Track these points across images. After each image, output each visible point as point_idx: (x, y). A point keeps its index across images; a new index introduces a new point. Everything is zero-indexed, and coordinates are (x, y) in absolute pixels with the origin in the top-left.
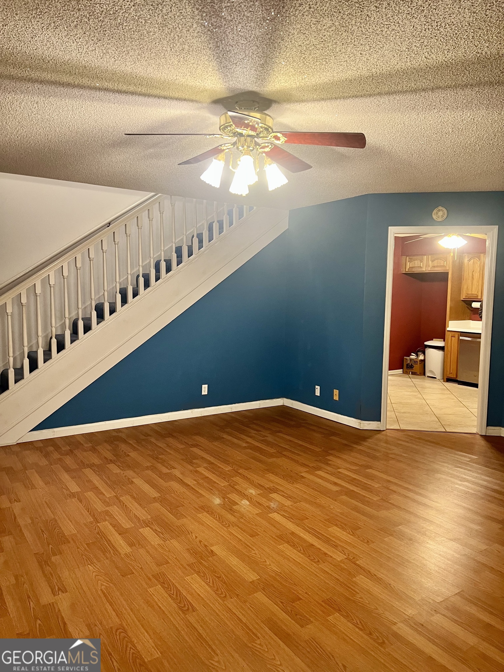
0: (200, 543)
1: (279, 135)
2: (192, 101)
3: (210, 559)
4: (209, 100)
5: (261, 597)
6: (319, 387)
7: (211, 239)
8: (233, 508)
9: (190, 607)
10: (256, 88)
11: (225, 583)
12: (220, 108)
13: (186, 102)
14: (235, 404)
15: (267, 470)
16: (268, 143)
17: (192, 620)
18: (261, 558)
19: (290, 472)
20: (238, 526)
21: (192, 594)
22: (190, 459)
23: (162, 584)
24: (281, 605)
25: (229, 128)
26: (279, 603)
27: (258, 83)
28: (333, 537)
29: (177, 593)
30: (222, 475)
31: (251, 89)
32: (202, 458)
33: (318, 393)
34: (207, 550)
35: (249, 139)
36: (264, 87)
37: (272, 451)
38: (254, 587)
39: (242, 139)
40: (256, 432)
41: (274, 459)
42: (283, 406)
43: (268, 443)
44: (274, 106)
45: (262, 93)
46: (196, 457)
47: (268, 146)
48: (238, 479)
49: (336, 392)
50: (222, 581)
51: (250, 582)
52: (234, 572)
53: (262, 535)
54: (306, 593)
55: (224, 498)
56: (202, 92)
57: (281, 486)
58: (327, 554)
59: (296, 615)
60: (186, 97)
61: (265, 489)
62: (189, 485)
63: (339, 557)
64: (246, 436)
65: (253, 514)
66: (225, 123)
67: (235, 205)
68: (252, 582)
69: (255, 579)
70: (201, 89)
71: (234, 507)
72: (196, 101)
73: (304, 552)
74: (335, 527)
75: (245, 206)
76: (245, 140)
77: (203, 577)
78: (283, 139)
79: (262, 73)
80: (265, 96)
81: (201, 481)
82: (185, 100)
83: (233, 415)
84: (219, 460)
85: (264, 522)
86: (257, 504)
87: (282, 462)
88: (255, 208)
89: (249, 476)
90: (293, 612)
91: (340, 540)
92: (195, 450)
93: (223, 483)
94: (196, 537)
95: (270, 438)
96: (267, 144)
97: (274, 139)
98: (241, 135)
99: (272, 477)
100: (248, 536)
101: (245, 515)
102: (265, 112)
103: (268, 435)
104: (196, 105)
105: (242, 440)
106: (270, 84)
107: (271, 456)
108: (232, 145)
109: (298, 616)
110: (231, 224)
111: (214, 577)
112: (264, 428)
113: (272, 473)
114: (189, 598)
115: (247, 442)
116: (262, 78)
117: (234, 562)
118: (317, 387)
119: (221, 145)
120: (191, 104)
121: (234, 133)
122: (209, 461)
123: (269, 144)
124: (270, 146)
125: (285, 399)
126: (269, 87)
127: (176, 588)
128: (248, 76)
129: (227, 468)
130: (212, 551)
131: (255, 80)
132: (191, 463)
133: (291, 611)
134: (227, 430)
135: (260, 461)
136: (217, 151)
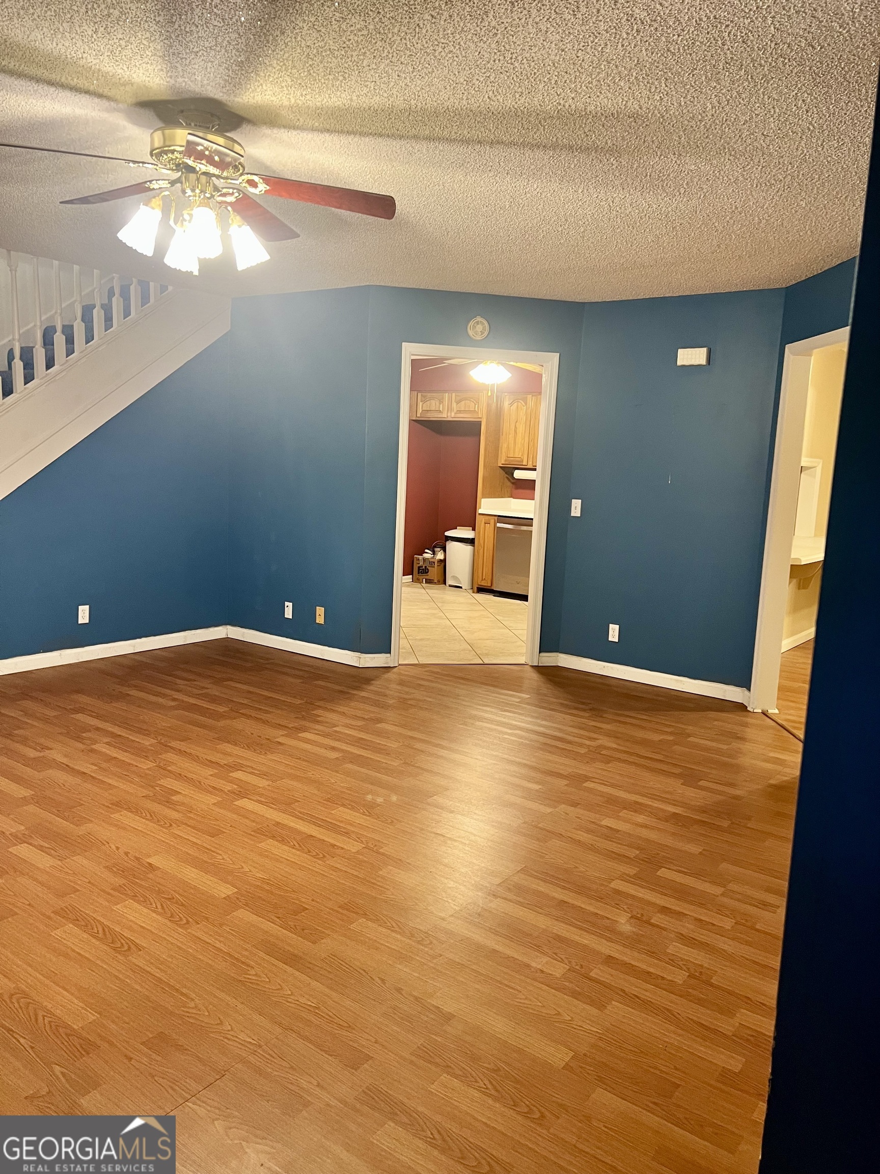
0: (127, 856)
1: (256, 178)
2: (100, 96)
3: (150, 876)
4: (134, 100)
5: (244, 915)
6: (290, 604)
7: (89, 338)
8: (173, 800)
9: (132, 946)
10: (221, 94)
11: (183, 905)
12: (149, 114)
13: (87, 96)
14: (140, 638)
15: (218, 739)
16: (234, 189)
17: (141, 963)
18: (234, 864)
19: (258, 738)
20: (186, 824)
21: (130, 929)
22: (77, 734)
23: (75, 921)
24: (278, 920)
25: (169, 155)
26: (276, 919)
27: (228, 88)
28: (342, 822)
29: (104, 930)
30: (141, 752)
31: (212, 95)
32: (98, 729)
33: (288, 614)
34: (142, 865)
35: (203, 179)
36: (235, 96)
37: (221, 709)
38: (231, 903)
39: (192, 176)
40: (187, 682)
41: (228, 722)
42: (227, 639)
43: (214, 700)
44: (246, 128)
45: (230, 104)
46: (86, 729)
47: (233, 194)
48: (170, 756)
49: (320, 611)
50: (177, 903)
51: (224, 898)
52: (195, 888)
53: (228, 832)
54: (313, 900)
55: (152, 787)
56: (124, 85)
57: (246, 759)
58: (335, 845)
59: (303, 930)
60: (92, 88)
61: (221, 766)
62: (84, 773)
63: (353, 847)
64: (172, 689)
65: (208, 805)
66: (161, 144)
67: (134, 280)
68: (227, 898)
69: (230, 893)
70: (123, 80)
71: (173, 798)
72: (108, 98)
73: (300, 846)
74: (341, 808)
75: (152, 284)
76: (198, 179)
77: (145, 902)
78: (262, 187)
79: (237, 74)
80: (232, 110)
81: (104, 765)
82: (87, 92)
83: (137, 657)
84: (130, 730)
85: (229, 814)
86: (211, 789)
87: (240, 724)
88: (170, 288)
89: (188, 751)
90: (297, 927)
91: (351, 825)
92: (79, 716)
93: (146, 765)
94: (118, 848)
95: (215, 691)
96: (231, 191)
97: (247, 185)
98: (191, 170)
99: (228, 748)
100: (207, 837)
101: (195, 807)
102: (228, 134)
103: (209, 686)
104: (105, 103)
105: (164, 696)
106: (247, 94)
107: (221, 716)
108: (169, 183)
109: (306, 931)
110: (127, 314)
111: (162, 900)
112: (200, 675)
113: (228, 742)
114: (127, 934)
115: (174, 700)
116: (235, 84)
117: (191, 875)
118: (287, 603)
119: (150, 181)
120: (96, 100)
121: (178, 165)
122: (112, 733)
123: (235, 191)
124: (237, 194)
125: (229, 627)
126: (244, 98)
127: (101, 923)
128: (212, 74)
129: (147, 742)
130: (150, 864)
131: (223, 82)
132: (79, 739)
133: (295, 926)
134: (133, 682)
135: (203, 726)
136: (140, 189)
